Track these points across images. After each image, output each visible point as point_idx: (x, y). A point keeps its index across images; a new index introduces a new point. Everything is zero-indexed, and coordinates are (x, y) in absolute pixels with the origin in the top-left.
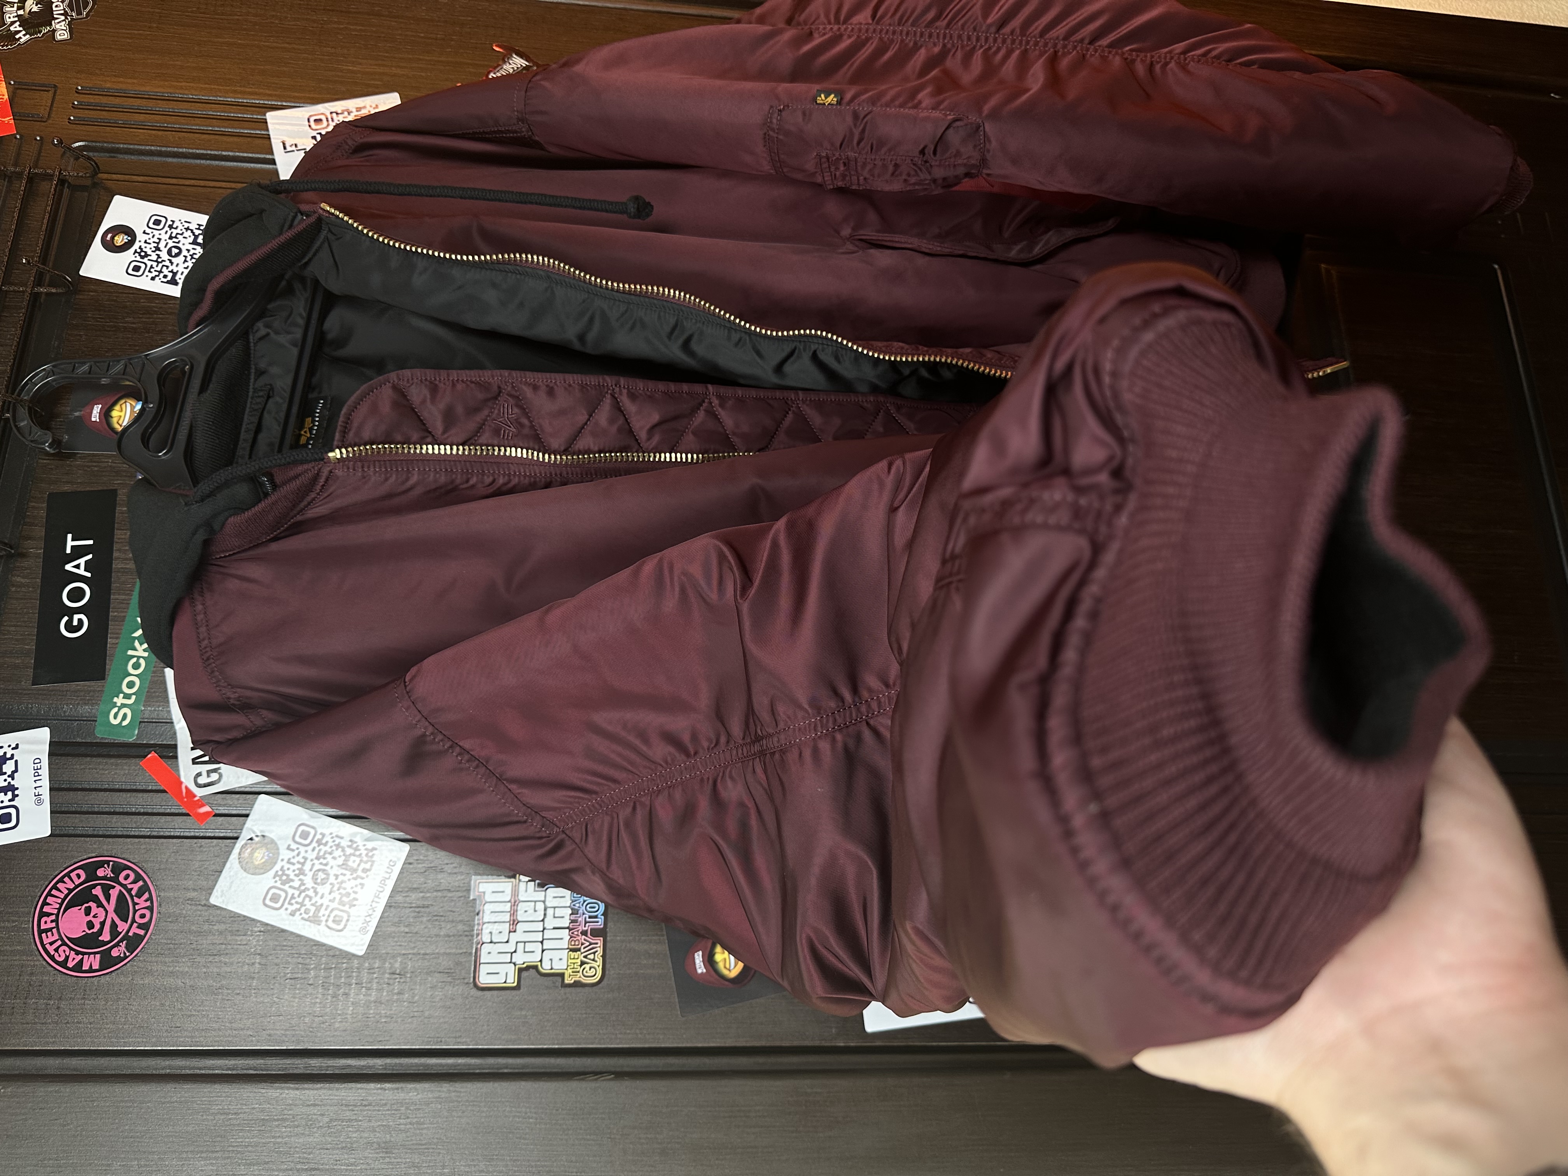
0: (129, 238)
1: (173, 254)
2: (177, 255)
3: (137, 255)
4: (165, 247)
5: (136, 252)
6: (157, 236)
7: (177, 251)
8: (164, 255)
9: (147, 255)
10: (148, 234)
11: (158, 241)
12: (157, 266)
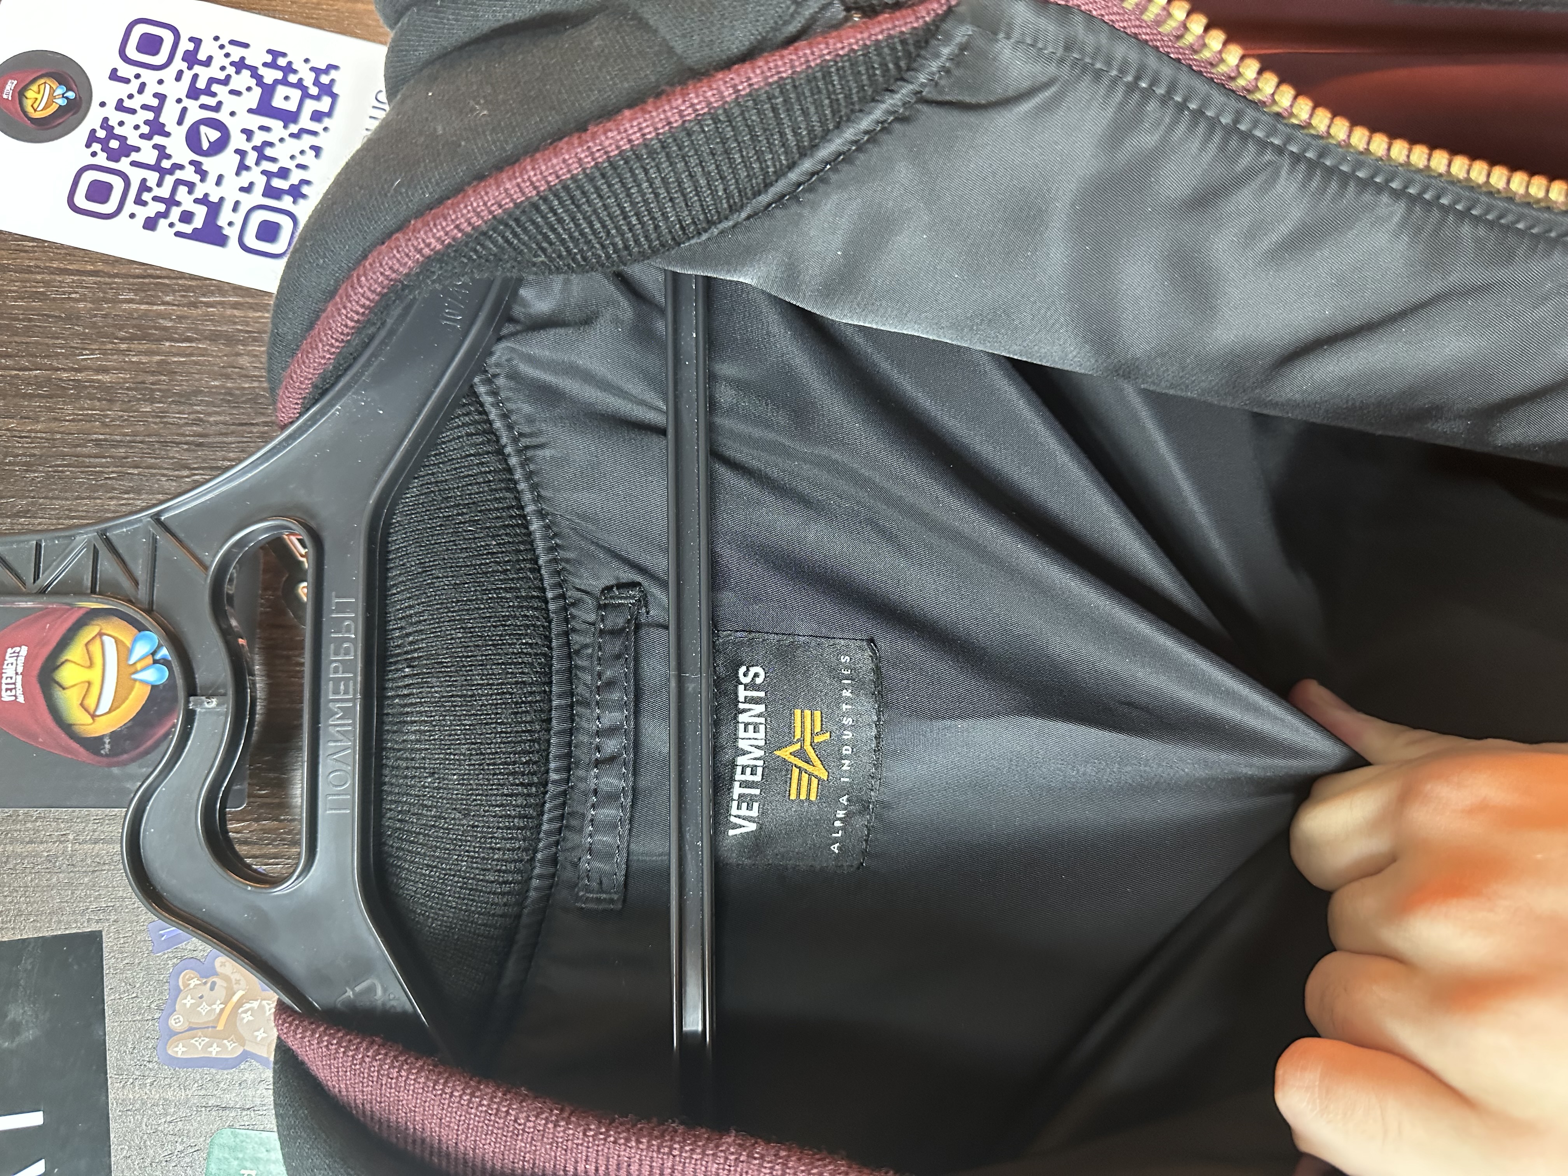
0: (71, 95)
1: (205, 145)
2: (218, 147)
3: (96, 147)
4: (180, 122)
5: (92, 138)
6: (152, 87)
7: (214, 135)
8: (179, 151)
9: (126, 149)
10: (127, 81)
11: (155, 102)
12: (159, 184)
